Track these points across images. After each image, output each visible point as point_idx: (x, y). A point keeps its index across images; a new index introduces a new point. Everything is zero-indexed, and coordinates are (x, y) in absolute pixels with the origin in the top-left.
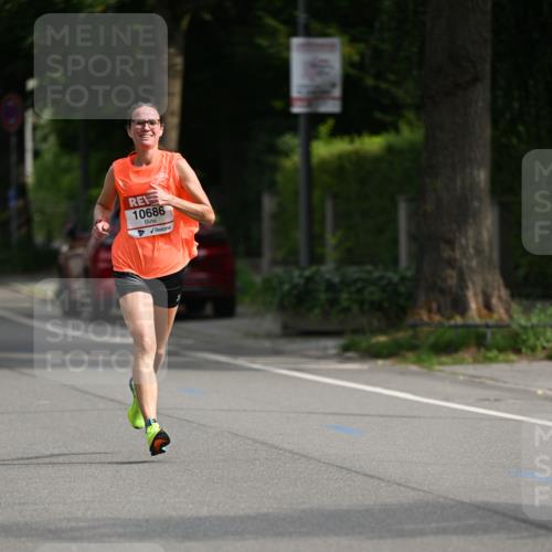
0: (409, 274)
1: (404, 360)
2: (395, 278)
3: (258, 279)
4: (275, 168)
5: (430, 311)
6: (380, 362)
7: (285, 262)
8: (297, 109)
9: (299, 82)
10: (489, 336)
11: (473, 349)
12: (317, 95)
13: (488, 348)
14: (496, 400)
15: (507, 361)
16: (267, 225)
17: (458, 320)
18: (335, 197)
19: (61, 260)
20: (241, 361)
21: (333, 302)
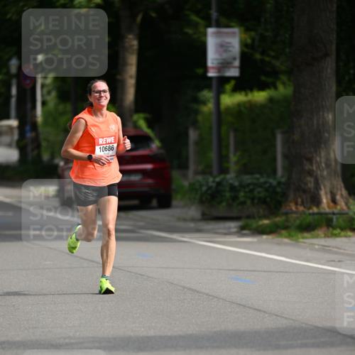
0: (283, 180)
1: (281, 235)
2: (274, 183)
3: (186, 184)
4: (197, 112)
5: (296, 204)
6: (265, 237)
7: (203, 173)
8: (211, 74)
9: (212, 57)
10: (335, 220)
11: (324, 229)
12: (225, 65)
13: (334, 228)
14: (339, 261)
15: (346, 236)
16: (192, 148)
17: (315, 210)
18: (236, 130)
19: (60, 171)
20: (175, 236)
21: (235, 198)
